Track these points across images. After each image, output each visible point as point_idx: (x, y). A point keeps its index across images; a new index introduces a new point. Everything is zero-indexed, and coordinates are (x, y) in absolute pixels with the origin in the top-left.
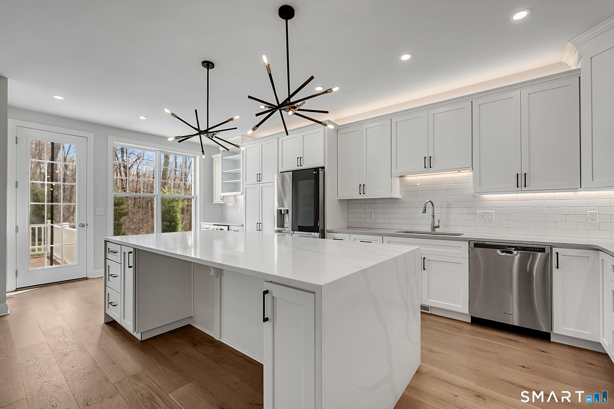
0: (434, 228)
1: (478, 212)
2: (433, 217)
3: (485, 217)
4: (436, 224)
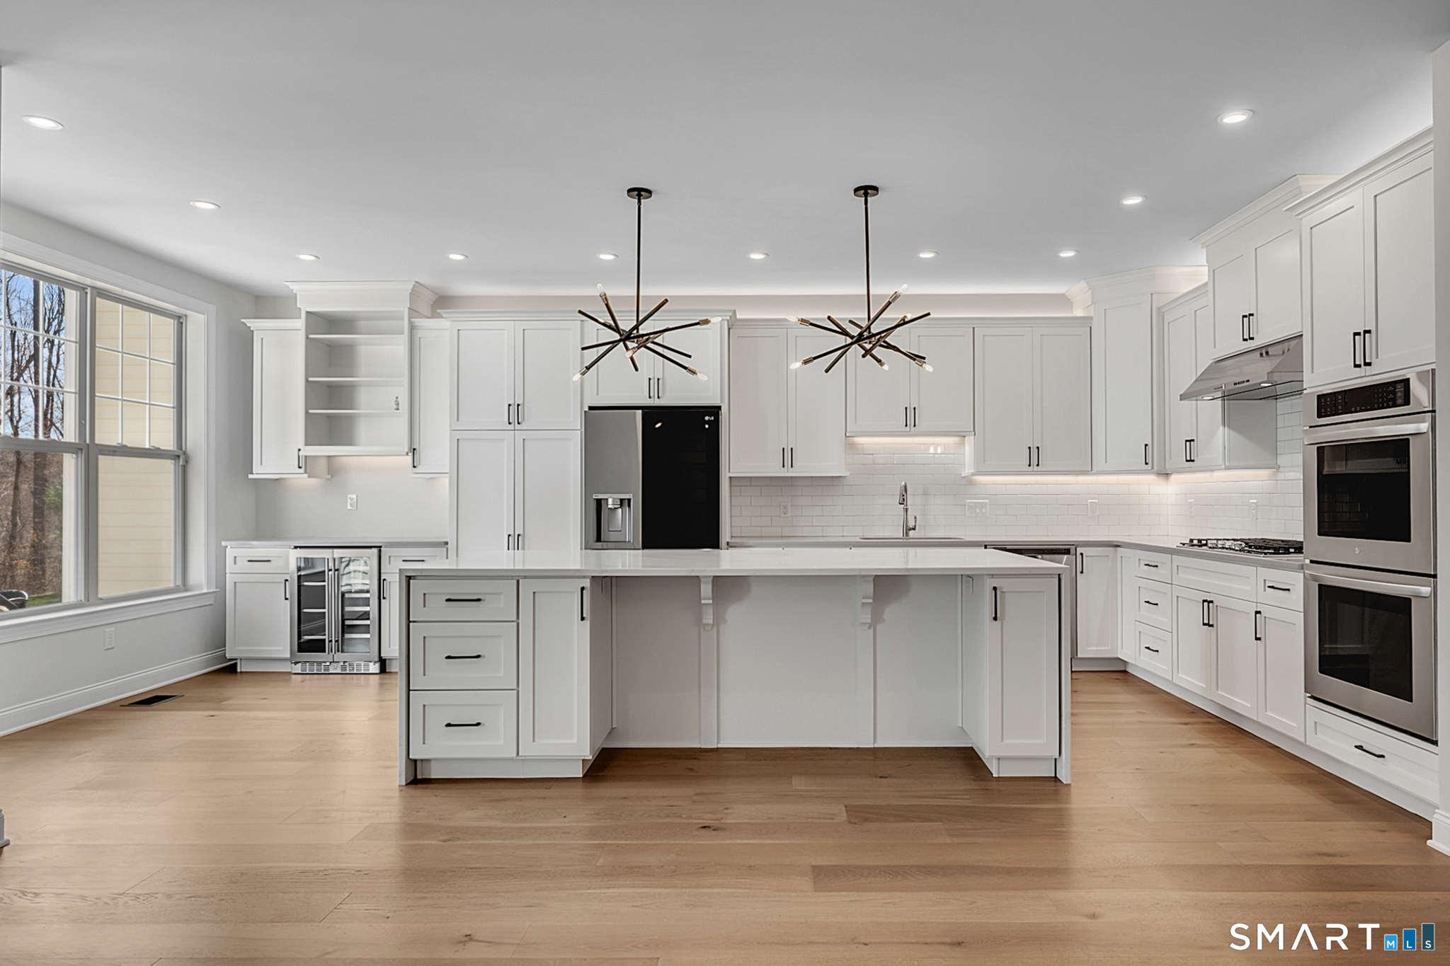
0: (908, 529)
1: (968, 503)
2: (907, 511)
3: (978, 511)
4: (911, 524)
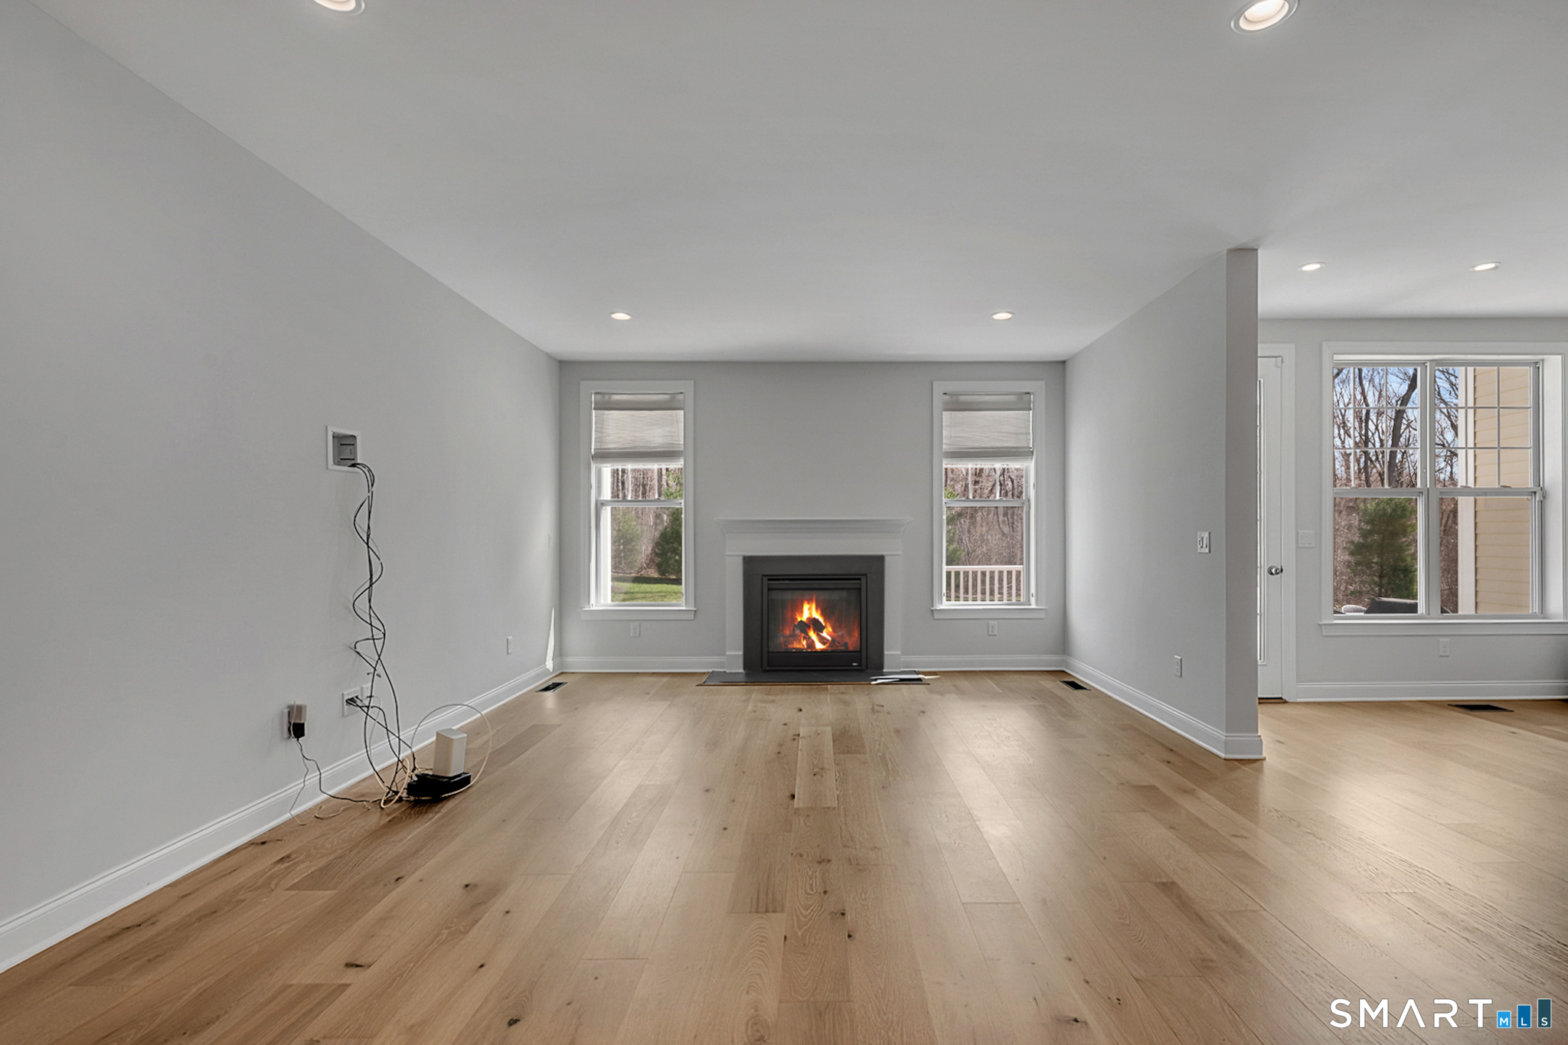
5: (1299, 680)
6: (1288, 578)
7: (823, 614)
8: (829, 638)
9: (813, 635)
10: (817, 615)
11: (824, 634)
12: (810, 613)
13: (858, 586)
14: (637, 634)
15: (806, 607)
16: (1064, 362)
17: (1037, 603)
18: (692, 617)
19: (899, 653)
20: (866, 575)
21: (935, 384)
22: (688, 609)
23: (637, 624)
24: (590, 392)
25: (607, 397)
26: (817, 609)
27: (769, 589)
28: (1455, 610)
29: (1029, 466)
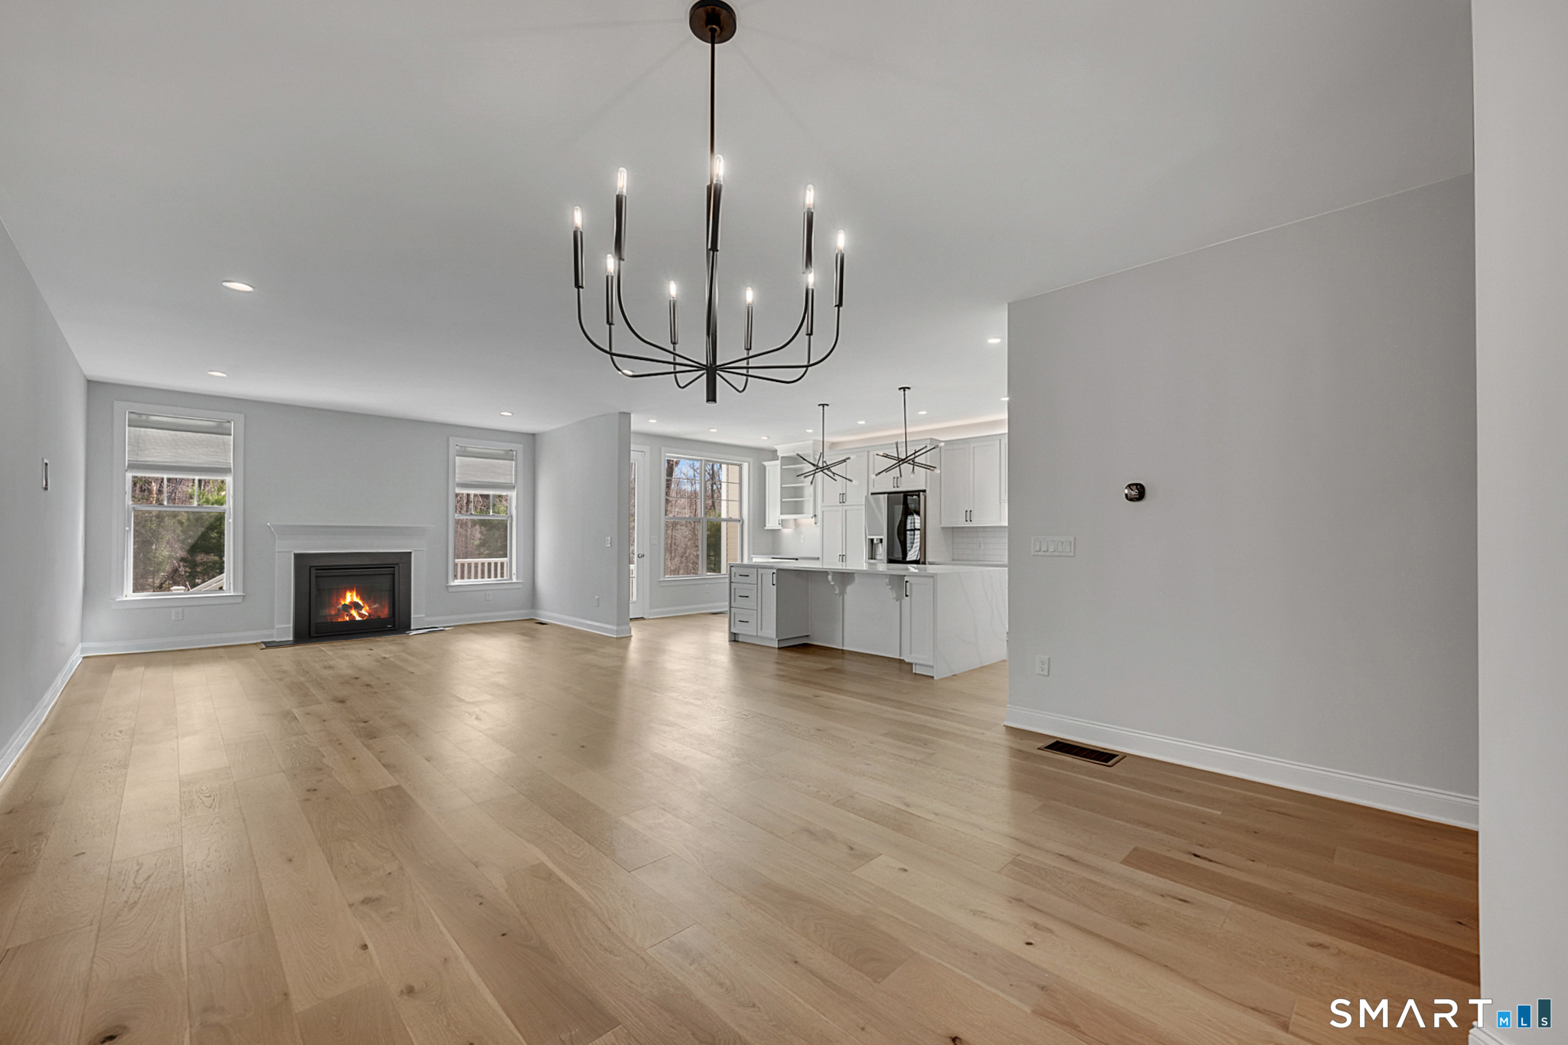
5: (651, 608)
6: (646, 559)
7: (361, 599)
8: (367, 614)
9: (354, 613)
10: (357, 600)
11: (363, 612)
12: (352, 599)
13: (392, 572)
14: (180, 618)
15: (348, 595)
16: (534, 435)
17: (517, 579)
18: (240, 600)
19: (424, 616)
20: (398, 564)
21: (451, 440)
22: (236, 594)
23: (180, 609)
24: (123, 410)
25: (144, 417)
26: (357, 595)
27: (316, 577)
28: (720, 572)
29: (513, 494)
